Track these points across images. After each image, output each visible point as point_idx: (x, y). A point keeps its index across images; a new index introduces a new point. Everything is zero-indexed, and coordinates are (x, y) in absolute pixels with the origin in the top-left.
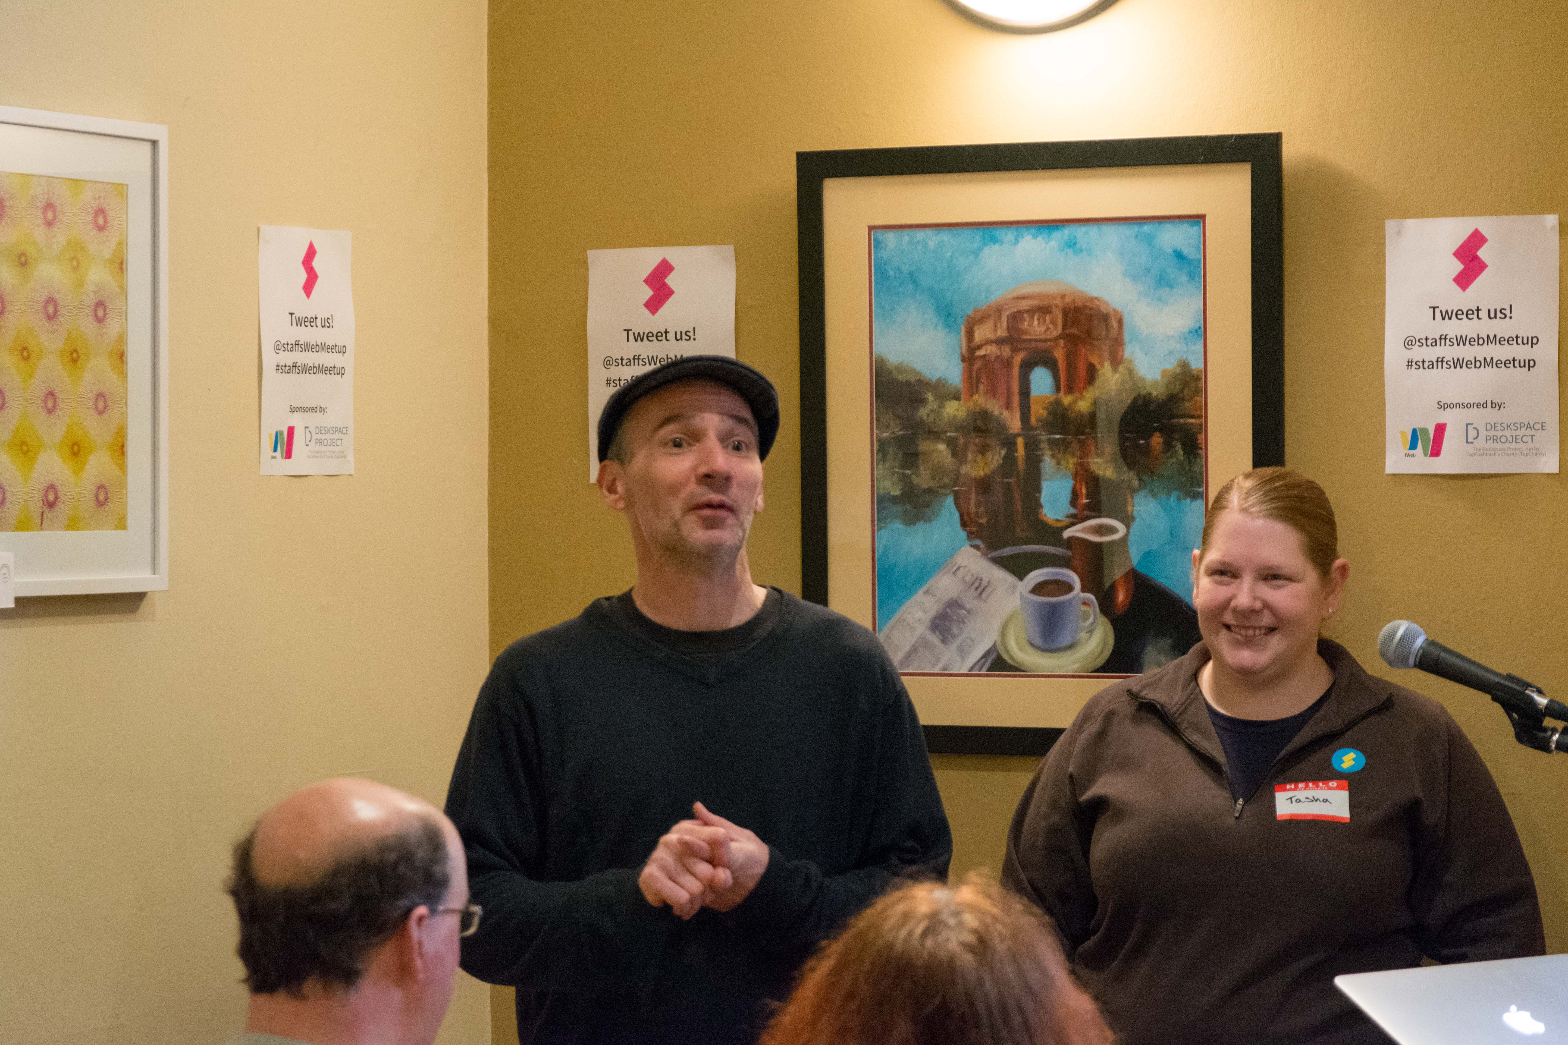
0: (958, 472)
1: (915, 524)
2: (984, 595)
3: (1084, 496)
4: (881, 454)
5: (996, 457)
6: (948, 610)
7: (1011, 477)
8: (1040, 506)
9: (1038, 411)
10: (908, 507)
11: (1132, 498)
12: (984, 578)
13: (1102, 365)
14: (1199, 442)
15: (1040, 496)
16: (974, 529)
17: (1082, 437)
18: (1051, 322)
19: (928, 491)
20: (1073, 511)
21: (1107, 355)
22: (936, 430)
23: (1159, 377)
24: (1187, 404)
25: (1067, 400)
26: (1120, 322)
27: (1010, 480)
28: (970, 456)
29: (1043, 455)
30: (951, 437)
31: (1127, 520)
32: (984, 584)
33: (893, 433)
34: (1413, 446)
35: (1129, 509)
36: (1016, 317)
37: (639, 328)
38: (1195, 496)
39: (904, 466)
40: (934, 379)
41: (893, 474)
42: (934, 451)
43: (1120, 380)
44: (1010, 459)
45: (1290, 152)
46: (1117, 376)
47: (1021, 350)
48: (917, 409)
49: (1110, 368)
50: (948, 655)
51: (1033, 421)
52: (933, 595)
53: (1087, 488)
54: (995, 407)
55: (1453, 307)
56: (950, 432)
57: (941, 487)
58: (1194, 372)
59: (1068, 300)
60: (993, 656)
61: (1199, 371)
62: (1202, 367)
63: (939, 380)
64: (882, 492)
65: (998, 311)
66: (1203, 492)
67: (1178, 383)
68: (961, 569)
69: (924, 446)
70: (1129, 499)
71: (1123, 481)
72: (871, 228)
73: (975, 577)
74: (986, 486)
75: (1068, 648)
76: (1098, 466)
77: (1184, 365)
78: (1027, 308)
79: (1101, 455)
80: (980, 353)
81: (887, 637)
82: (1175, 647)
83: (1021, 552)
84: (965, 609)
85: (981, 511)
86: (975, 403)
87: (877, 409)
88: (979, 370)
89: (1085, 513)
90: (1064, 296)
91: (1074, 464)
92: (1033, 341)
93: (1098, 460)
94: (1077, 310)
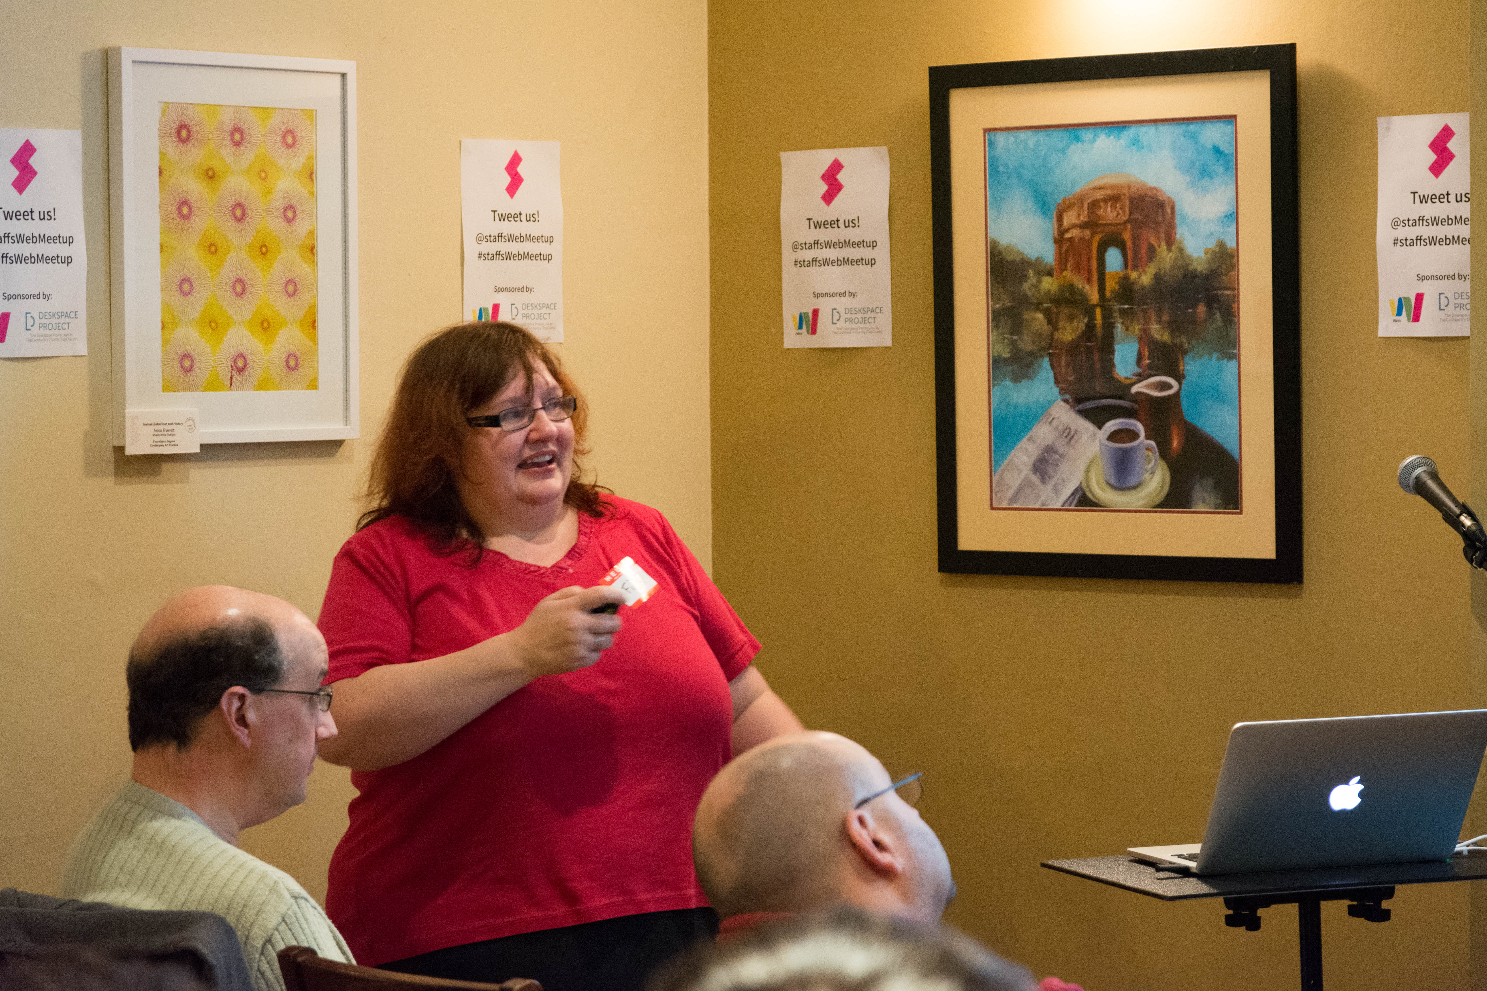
0: (1052, 337)
1: (1020, 381)
2: (1072, 442)
3: (1146, 357)
4: (994, 323)
5: (1080, 324)
6: (1046, 454)
7: (1092, 341)
8: (1114, 365)
9: (1111, 285)
10: (1015, 367)
11: (1183, 358)
12: (1072, 428)
13: (1160, 245)
14: (1234, 311)
15: (1114, 357)
16: (1064, 386)
17: (1144, 307)
18: (1121, 209)
19: (1030, 354)
20: (1138, 370)
21: (1163, 236)
22: (1035, 301)
23: (1202, 255)
24: (1224, 278)
25: (1133, 275)
26: (1173, 208)
27: (1091, 344)
28: (1061, 324)
29: (1115, 323)
30: (1047, 308)
31: (1179, 377)
32: (1072, 433)
34: (1399, 313)
35: (1181, 368)
36: (1094, 205)
37: (817, 218)
38: (1231, 357)
39: (1012, 333)
40: (1034, 259)
41: (1004, 338)
42: (1034, 319)
43: (1173, 257)
44: (1090, 326)
45: (1303, 59)
46: (1171, 254)
47: (1098, 233)
48: (1021, 284)
49: (1165, 247)
50: (1046, 493)
51: (1108, 294)
52: (1035, 442)
53: (1149, 350)
54: (1079, 283)
55: (1428, 192)
56: (1046, 303)
57: (1040, 350)
58: (1230, 250)
59: (1133, 190)
60: (1080, 494)
61: (1233, 249)
63: (1038, 259)
64: (996, 355)
65: (1081, 199)
66: (1235, 354)
67: (1217, 259)
68: (1055, 419)
69: (1027, 315)
70: (1181, 360)
71: (1176, 345)
72: (986, 131)
73: (1065, 427)
74: (1073, 349)
75: (1136, 487)
76: (1157, 331)
77: (1222, 245)
78: (1102, 197)
79: (1159, 322)
80: (1068, 236)
81: (1001, 477)
82: (1217, 487)
83: (1101, 405)
84: (1057, 454)
85: (1070, 370)
86: (1064, 278)
87: (991, 284)
88: (1067, 250)
89: (1148, 372)
90: (1129, 187)
91: (1139, 330)
92: (1105, 225)
93: (1156, 326)
94: (1140, 198)
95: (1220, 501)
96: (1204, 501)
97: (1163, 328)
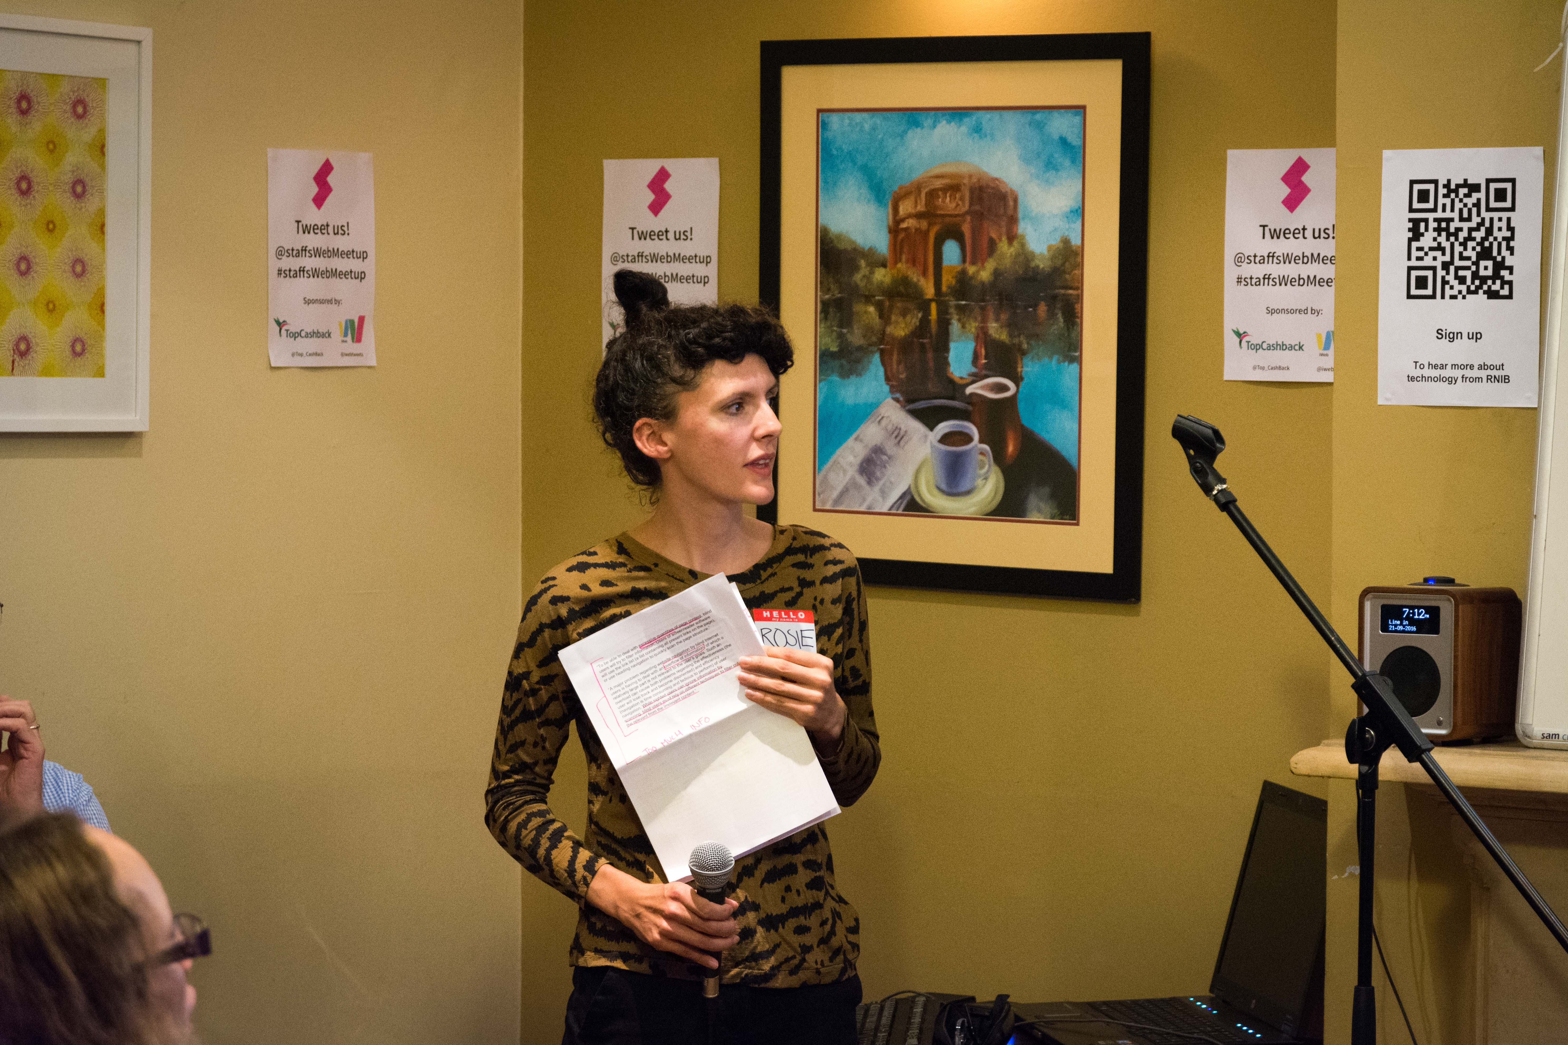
0: (884, 331)
1: (848, 377)
2: (902, 443)
3: (983, 357)
4: (823, 315)
5: (914, 320)
6: (873, 455)
7: (926, 338)
9: (948, 280)
10: (844, 362)
11: (1021, 359)
12: (902, 428)
13: (1000, 240)
14: (1077, 311)
16: (894, 383)
17: (982, 304)
18: (961, 200)
19: (860, 348)
20: (974, 370)
21: (1004, 230)
22: (867, 293)
23: (1045, 252)
24: (1067, 276)
25: (971, 270)
26: (1016, 201)
27: (925, 341)
28: (893, 318)
29: (951, 319)
30: (879, 301)
31: (1017, 379)
32: (902, 433)
33: (833, 295)
35: (1019, 370)
36: (932, 195)
39: (841, 326)
40: (867, 248)
41: (833, 331)
42: (866, 312)
43: (1014, 253)
44: (925, 322)
45: (1158, 49)
46: (1012, 249)
47: (935, 223)
48: (852, 274)
49: (1006, 241)
50: (873, 497)
51: (944, 289)
52: (861, 441)
53: (985, 349)
54: (914, 276)
56: (879, 296)
57: (870, 345)
58: (1074, 247)
59: (974, 180)
60: (908, 498)
61: (1078, 246)
62: (1079, 243)
63: (870, 249)
64: (823, 348)
65: (918, 188)
66: (1078, 357)
67: (1061, 257)
68: (885, 419)
69: (858, 307)
70: (1020, 361)
71: (1014, 344)
72: (819, 111)
73: (895, 427)
74: (906, 346)
75: (968, 493)
76: (995, 330)
77: (1066, 242)
78: (941, 186)
79: (998, 320)
80: (904, 225)
81: (825, 478)
82: (1053, 496)
83: (932, 405)
84: (886, 455)
85: (901, 368)
86: (899, 271)
87: (821, 273)
88: (902, 240)
89: (984, 372)
90: (970, 176)
91: (976, 328)
92: (943, 216)
93: (994, 325)
94: (981, 189)
95: (1056, 511)
96: (1039, 511)
97: (1001, 327)
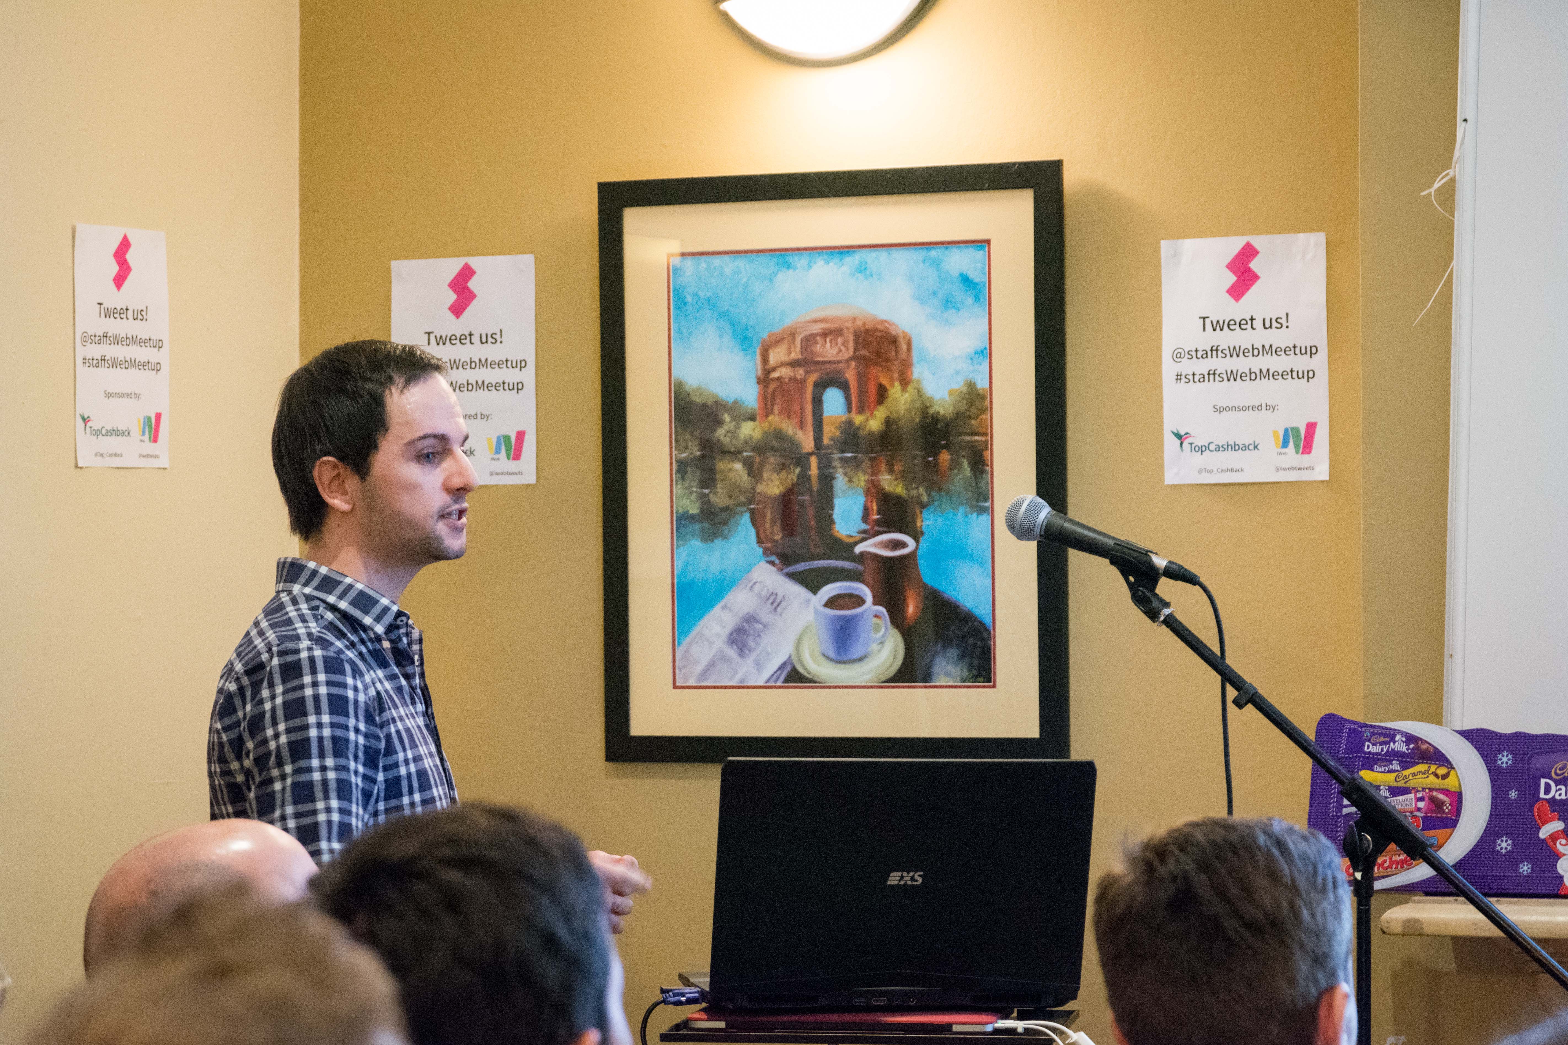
0: (755, 491)
1: (712, 541)
2: (779, 609)
3: (875, 512)
4: (679, 475)
5: (790, 476)
6: (745, 624)
7: (805, 495)
8: (833, 522)
9: (830, 432)
10: (706, 525)
11: (921, 513)
12: (779, 593)
13: (892, 385)
14: (985, 458)
16: (769, 545)
17: (873, 455)
18: (843, 345)
19: (726, 509)
20: (865, 527)
21: (896, 375)
22: (732, 450)
23: (946, 397)
24: (973, 422)
25: (858, 419)
26: (909, 344)
27: (803, 498)
28: (765, 475)
29: (835, 473)
30: (747, 457)
31: (916, 535)
32: (779, 598)
35: (919, 524)
36: (809, 340)
38: (982, 511)
39: (702, 486)
40: (731, 401)
41: (692, 492)
42: (731, 470)
43: (909, 399)
44: (804, 476)
45: (1071, 178)
46: (906, 396)
47: (813, 372)
48: (714, 430)
49: (899, 388)
50: (745, 668)
51: (826, 441)
52: (731, 610)
53: (878, 504)
54: (789, 428)
56: (746, 451)
57: (738, 505)
58: (980, 392)
59: (859, 323)
60: (788, 668)
61: (984, 390)
62: (987, 386)
63: (736, 402)
64: (681, 511)
65: (792, 334)
66: (988, 507)
67: (965, 402)
68: (757, 584)
69: (721, 465)
70: (919, 516)
71: (912, 497)
72: (669, 255)
73: (770, 592)
74: (781, 503)
75: (861, 659)
76: (888, 482)
77: (971, 385)
78: (819, 331)
79: (891, 471)
80: (775, 375)
81: (687, 652)
82: (963, 658)
83: (815, 567)
84: (761, 624)
85: (777, 528)
86: (770, 423)
87: (676, 431)
88: (774, 392)
89: (877, 528)
90: (855, 319)
91: (866, 481)
92: (825, 362)
93: (888, 477)
94: (868, 332)
95: (968, 674)
96: (948, 675)
97: (897, 479)
